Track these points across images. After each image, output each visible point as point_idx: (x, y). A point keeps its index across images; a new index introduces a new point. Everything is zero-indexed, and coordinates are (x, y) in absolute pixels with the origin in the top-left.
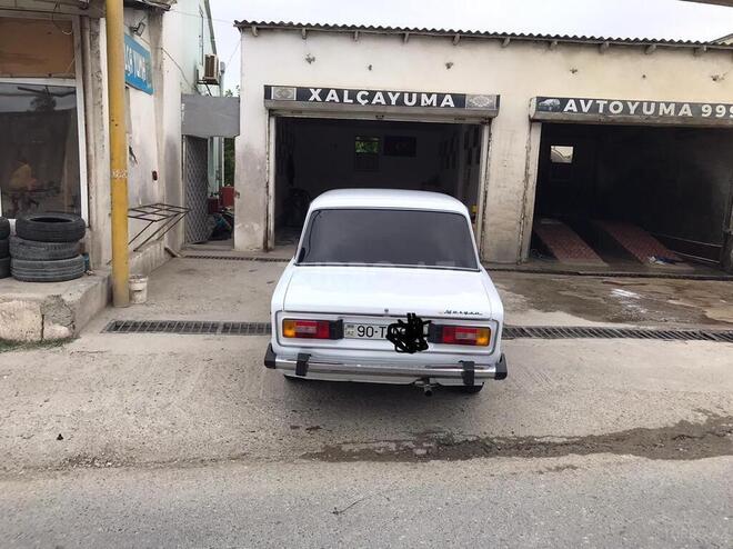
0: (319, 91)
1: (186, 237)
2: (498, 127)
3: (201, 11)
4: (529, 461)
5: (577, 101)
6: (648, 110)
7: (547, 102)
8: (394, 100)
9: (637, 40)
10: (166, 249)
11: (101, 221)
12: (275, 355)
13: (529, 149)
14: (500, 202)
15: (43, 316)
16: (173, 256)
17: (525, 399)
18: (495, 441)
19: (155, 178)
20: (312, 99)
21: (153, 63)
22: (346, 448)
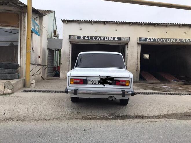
0: (83, 37)
1: (47, 75)
2: (129, 46)
3: (53, 20)
4: (143, 120)
5: (150, 39)
6: (168, 41)
7: (142, 39)
8: (102, 39)
9: (164, 23)
10: (41, 77)
11: (23, 65)
12: (68, 89)
13: (138, 51)
14: (131, 65)
15: (4, 87)
16: (44, 79)
17: (140, 107)
18: (132, 116)
19: (39, 57)
20: (81, 39)
21: (40, 29)
22: (88, 117)
